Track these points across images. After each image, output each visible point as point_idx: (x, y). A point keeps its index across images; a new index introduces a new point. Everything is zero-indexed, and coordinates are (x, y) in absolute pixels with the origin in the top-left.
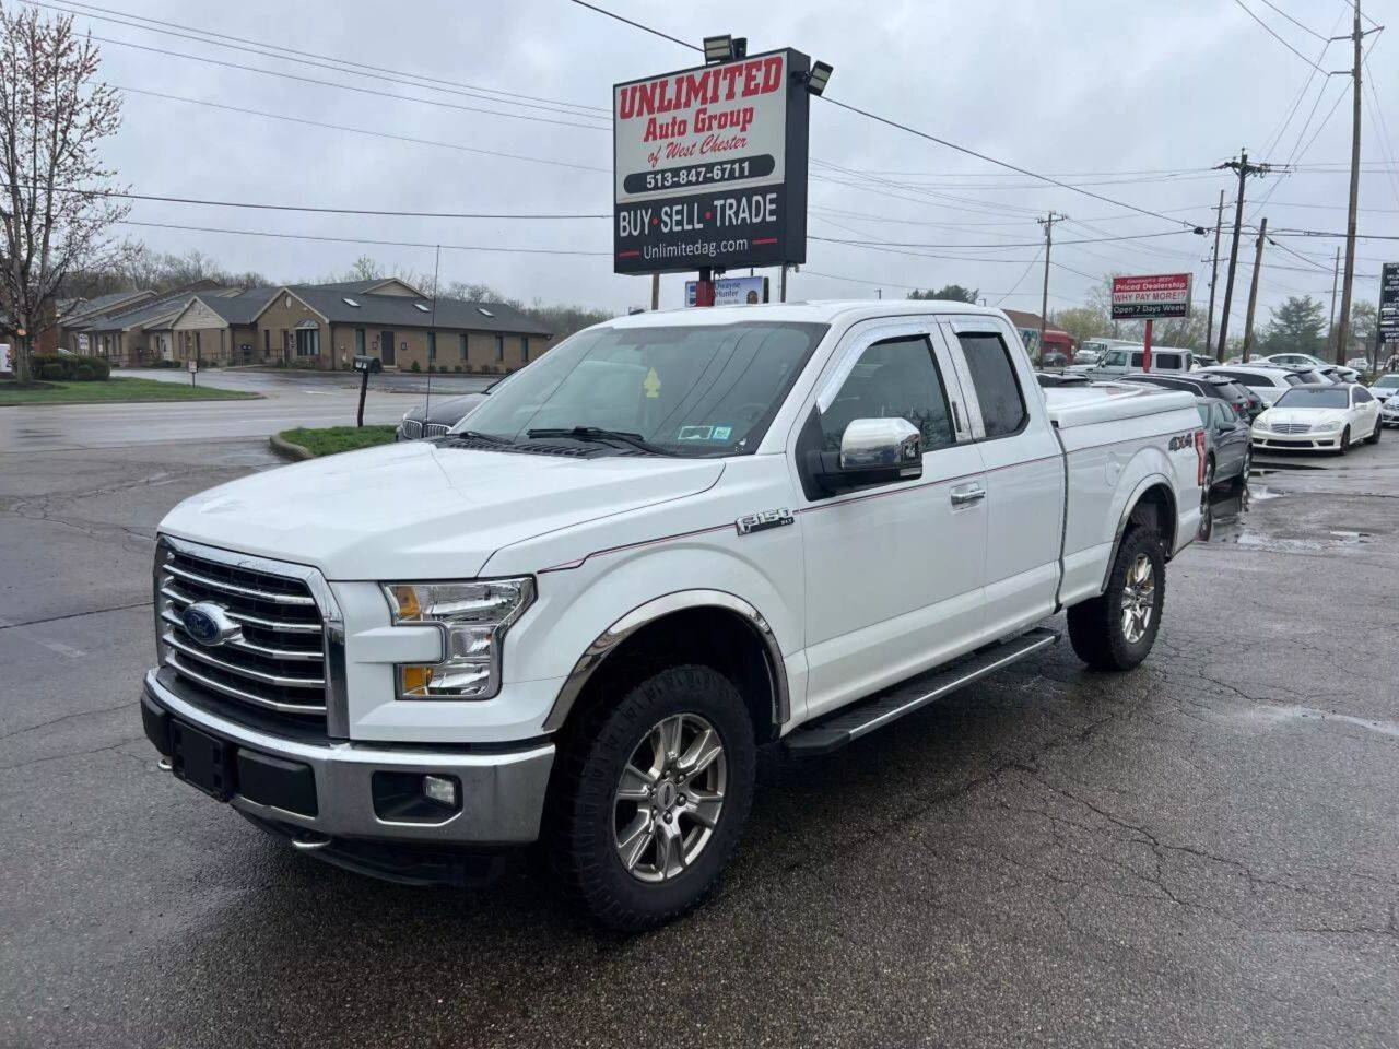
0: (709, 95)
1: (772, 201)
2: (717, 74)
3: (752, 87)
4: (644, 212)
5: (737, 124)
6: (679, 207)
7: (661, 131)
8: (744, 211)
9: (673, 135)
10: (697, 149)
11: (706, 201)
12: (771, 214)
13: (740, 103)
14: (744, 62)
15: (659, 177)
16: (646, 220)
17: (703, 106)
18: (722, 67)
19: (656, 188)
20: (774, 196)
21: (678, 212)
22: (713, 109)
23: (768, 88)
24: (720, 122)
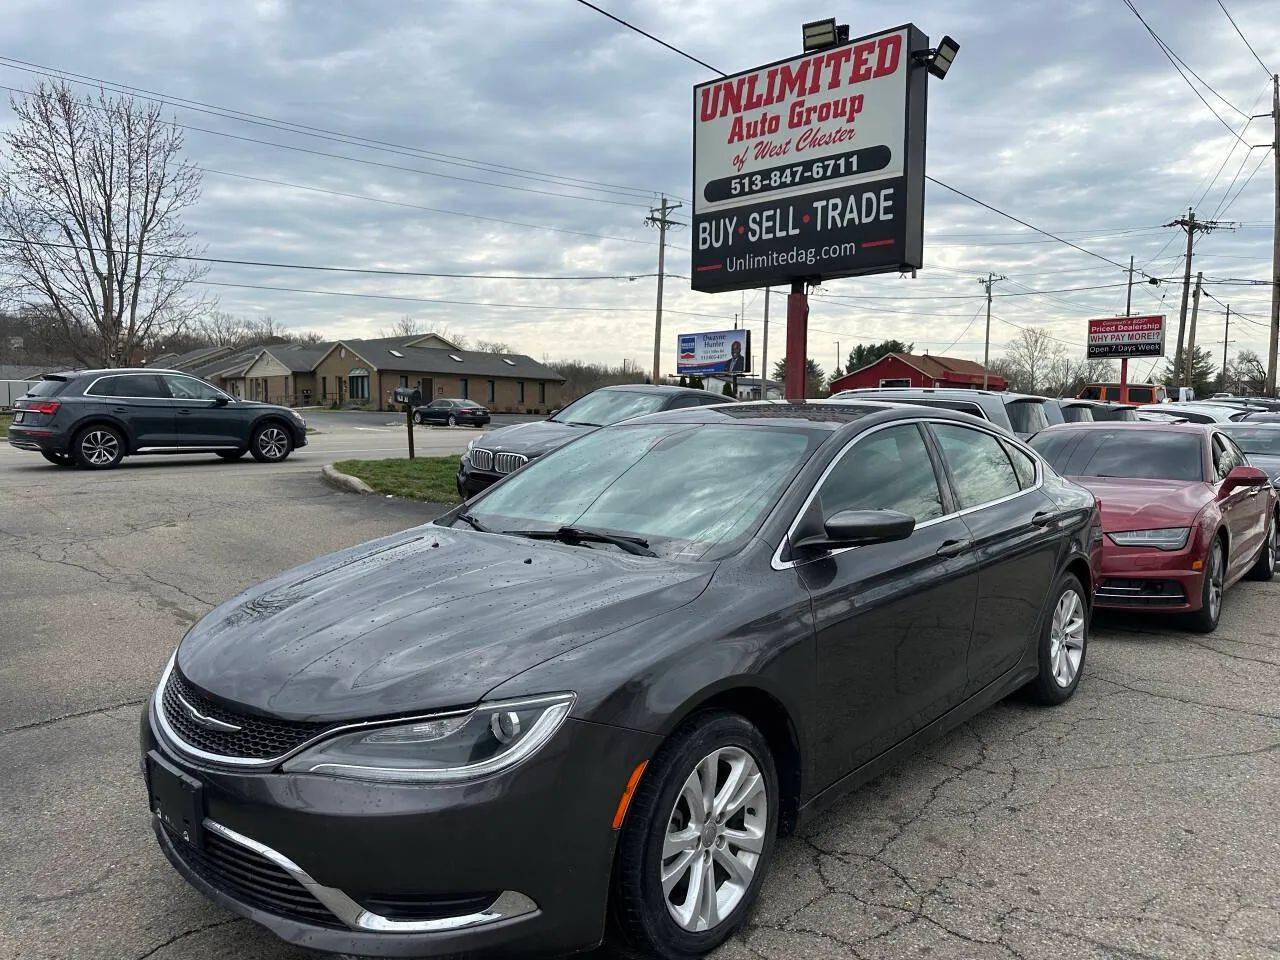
0: (808, 84)
1: (887, 198)
2: (818, 63)
3: (862, 71)
4: (727, 220)
5: (843, 113)
6: (771, 212)
7: (749, 131)
8: (851, 211)
9: (763, 133)
10: (793, 145)
11: (804, 204)
12: (885, 213)
13: (846, 91)
14: (853, 46)
15: (746, 181)
16: (731, 230)
17: (800, 99)
18: (825, 54)
19: (742, 193)
20: (891, 191)
21: (769, 219)
22: (811, 101)
23: (882, 71)
24: (821, 112)
